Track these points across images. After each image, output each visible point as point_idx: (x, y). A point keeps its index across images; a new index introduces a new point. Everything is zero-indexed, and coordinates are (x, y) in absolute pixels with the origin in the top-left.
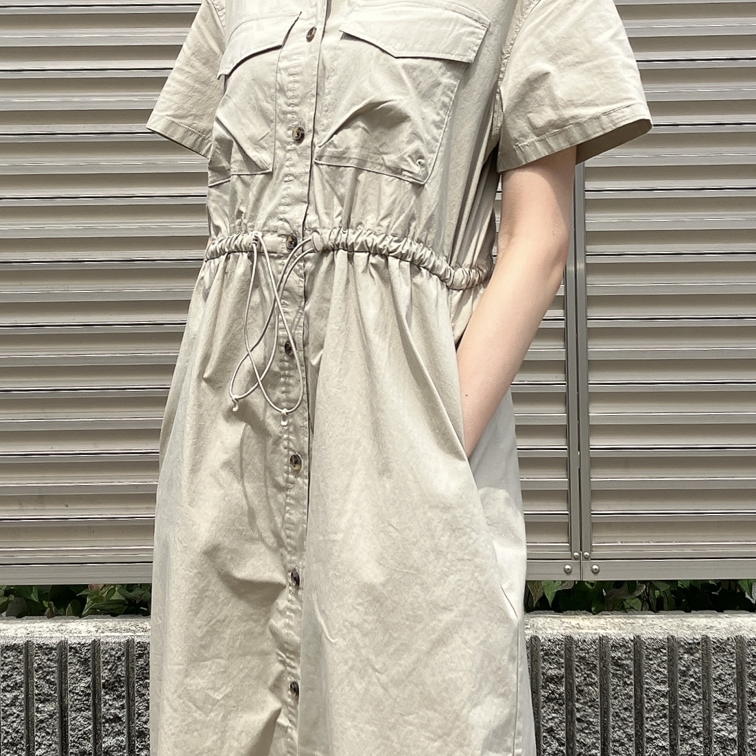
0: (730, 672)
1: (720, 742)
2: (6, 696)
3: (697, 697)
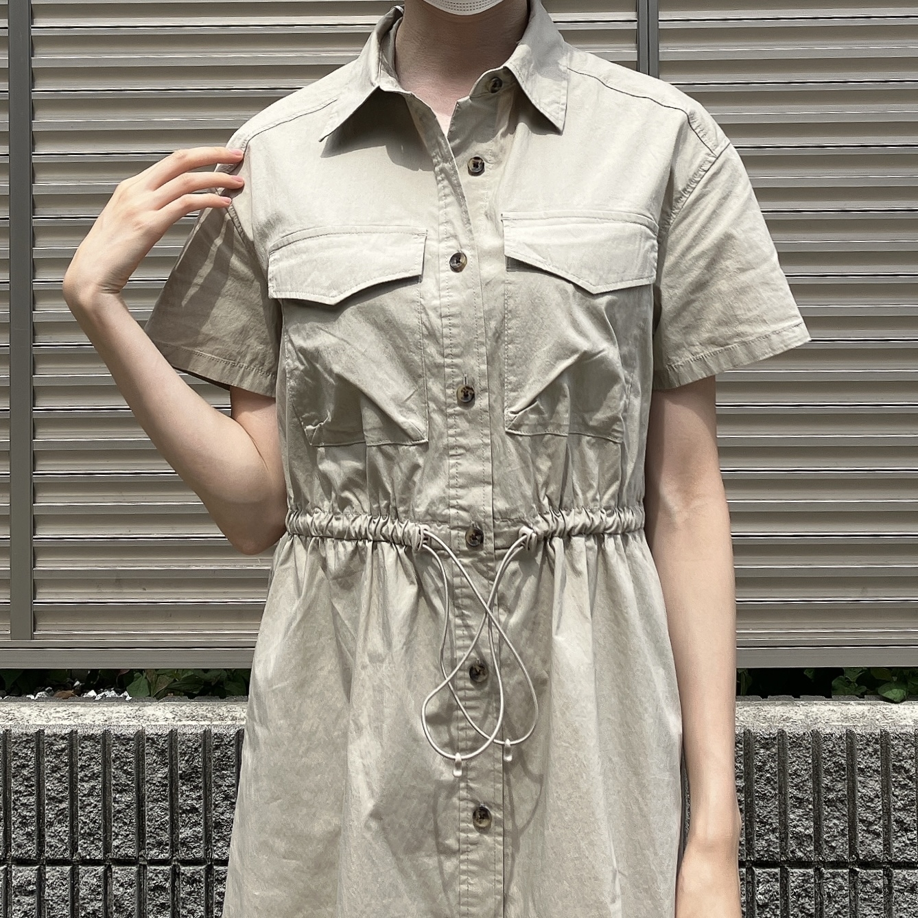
0: (806, 767)
1: (796, 838)
2: (83, 786)
3: (773, 792)
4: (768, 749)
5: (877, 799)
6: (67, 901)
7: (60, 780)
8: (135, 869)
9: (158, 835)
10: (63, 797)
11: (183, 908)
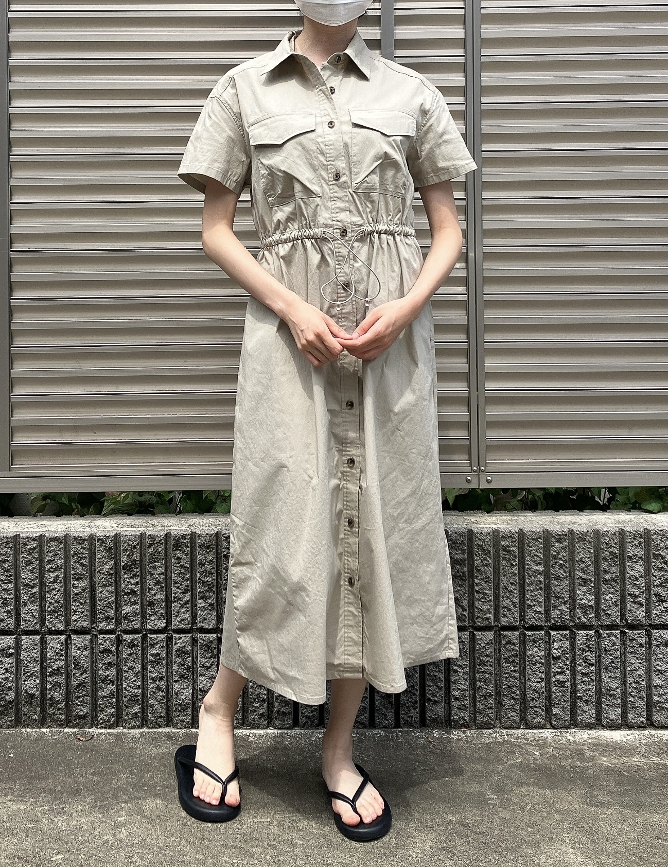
0: (589, 556)
1: (581, 608)
2: (50, 575)
3: (564, 574)
4: (561, 543)
5: (641, 579)
6: (38, 661)
7: (32, 571)
8: (88, 637)
9: (106, 611)
10: (34, 584)
11: (125, 665)
